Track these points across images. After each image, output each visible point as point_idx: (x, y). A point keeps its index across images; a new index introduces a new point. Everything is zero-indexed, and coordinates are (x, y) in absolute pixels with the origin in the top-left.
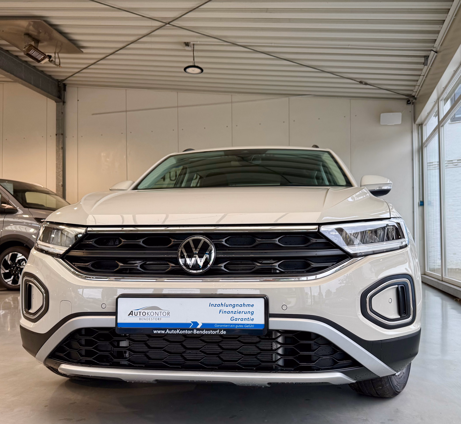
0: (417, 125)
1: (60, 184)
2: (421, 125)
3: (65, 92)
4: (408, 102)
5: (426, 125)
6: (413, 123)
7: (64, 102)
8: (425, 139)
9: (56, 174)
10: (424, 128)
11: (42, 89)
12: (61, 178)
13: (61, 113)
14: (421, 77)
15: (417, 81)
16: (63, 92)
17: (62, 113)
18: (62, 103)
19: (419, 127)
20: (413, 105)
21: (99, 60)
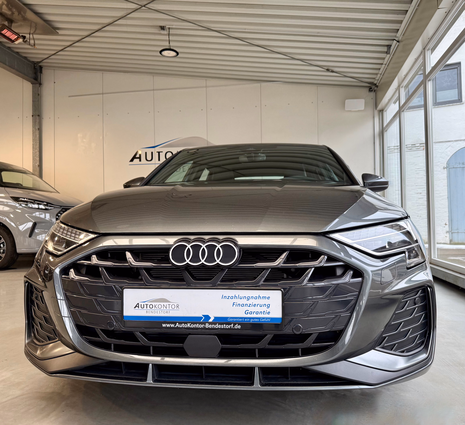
0: (378, 111)
1: (37, 164)
2: (382, 111)
3: (41, 74)
4: (370, 90)
5: (386, 111)
6: (375, 109)
7: (40, 84)
8: (386, 125)
9: (33, 155)
10: (385, 113)
11: (17, 70)
12: (38, 159)
13: (37, 94)
14: (383, 65)
15: (380, 69)
16: (39, 74)
17: (39, 94)
18: (38, 85)
19: (380, 113)
20: (374, 93)
21: (75, 42)
